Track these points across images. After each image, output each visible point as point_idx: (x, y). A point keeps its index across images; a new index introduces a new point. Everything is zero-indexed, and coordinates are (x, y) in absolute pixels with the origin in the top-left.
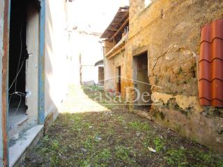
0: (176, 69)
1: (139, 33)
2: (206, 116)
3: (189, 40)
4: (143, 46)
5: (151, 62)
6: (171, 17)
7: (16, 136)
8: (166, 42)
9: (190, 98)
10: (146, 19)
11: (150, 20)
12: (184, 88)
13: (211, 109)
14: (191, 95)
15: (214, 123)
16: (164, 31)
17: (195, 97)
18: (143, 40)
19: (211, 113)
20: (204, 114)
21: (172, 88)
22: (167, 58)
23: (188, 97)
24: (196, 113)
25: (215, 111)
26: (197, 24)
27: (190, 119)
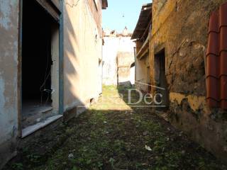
0: (188, 66)
1: (159, 30)
2: (215, 120)
3: (198, 32)
4: (162, 43)
5: (168, 60)
6: (184, 8)
7: (38, 120)
8: (180, 37)
9: (200, 98)
10: (165, 14)
11: (167, 14)
12: (195, 87)
13: (219, 112)
14: (201, 95)
15: (222, 129)
16: (178, 25)
17: (204, 98)
18: (162, 37)
19: (219, 116)
20: (213, 117)
21: (185, 88)
22: (181, 54)
23: (198, 97)
24: (205, 115)
25: (224, 114)
26: (206, 12)
27: (199, 122)
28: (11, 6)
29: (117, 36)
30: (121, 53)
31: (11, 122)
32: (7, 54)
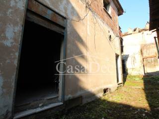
28: (15, 33)
29: (139, 32)
30: (145, 45)
31: (5, 106)
32: (8, 61)
